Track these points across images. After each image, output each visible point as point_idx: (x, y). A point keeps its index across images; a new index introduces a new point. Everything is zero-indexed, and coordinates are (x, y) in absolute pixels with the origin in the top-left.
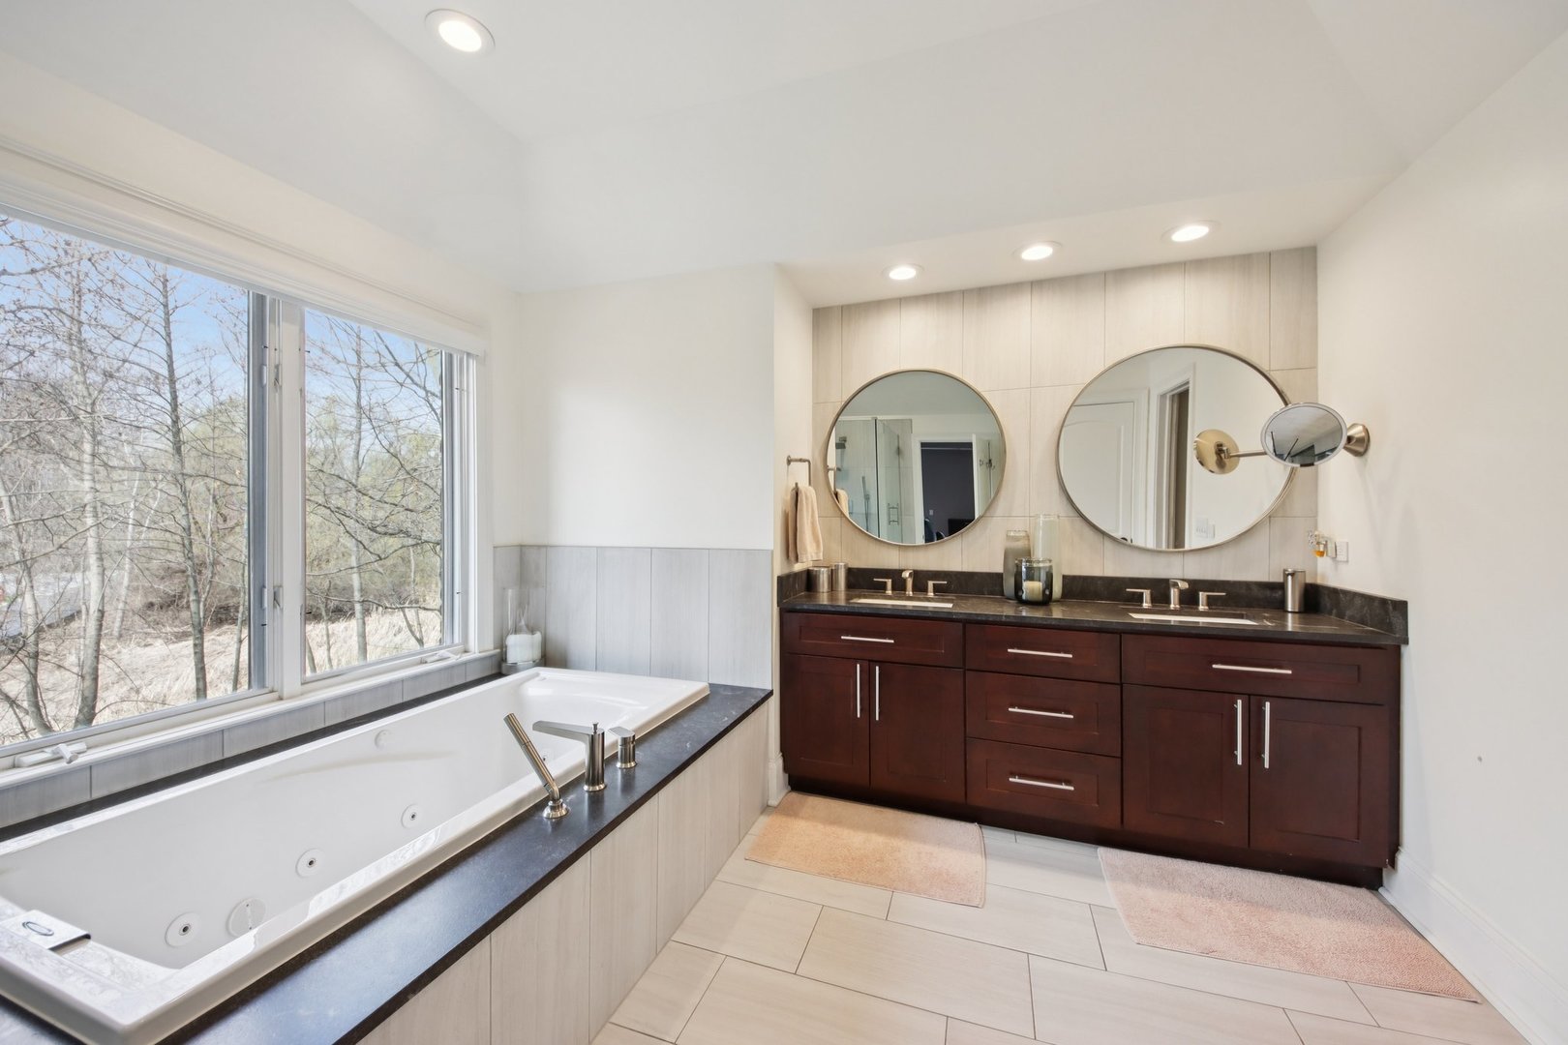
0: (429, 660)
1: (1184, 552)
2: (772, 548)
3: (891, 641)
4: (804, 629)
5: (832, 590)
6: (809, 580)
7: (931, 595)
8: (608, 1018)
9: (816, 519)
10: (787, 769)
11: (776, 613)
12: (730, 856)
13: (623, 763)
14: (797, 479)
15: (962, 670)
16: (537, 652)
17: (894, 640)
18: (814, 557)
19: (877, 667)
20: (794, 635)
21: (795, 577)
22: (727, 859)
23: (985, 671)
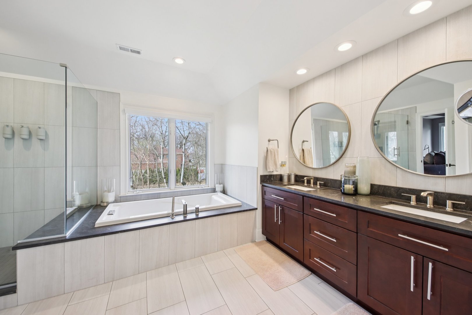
0: (200, 187)
1: (446, 177)
2: (257, 167)
3: (283, 199)
4: (266, 192)
5: (289, 181)
6: (281, 178)
7: (319, 187)
8: (175, 263)
9: (278, 158)
10: (263, 233)
11: (259, 186)
12: (232, 247)
13: (196, 213)
14: (272, 146)
15: (302, 213)
16: (222, 189)
17: (284, 199)
18: (274, 170)
19: (279, 207)
20: (264, 193)
21: (271, 176)
22: (230, 248)
23: (309, 215)
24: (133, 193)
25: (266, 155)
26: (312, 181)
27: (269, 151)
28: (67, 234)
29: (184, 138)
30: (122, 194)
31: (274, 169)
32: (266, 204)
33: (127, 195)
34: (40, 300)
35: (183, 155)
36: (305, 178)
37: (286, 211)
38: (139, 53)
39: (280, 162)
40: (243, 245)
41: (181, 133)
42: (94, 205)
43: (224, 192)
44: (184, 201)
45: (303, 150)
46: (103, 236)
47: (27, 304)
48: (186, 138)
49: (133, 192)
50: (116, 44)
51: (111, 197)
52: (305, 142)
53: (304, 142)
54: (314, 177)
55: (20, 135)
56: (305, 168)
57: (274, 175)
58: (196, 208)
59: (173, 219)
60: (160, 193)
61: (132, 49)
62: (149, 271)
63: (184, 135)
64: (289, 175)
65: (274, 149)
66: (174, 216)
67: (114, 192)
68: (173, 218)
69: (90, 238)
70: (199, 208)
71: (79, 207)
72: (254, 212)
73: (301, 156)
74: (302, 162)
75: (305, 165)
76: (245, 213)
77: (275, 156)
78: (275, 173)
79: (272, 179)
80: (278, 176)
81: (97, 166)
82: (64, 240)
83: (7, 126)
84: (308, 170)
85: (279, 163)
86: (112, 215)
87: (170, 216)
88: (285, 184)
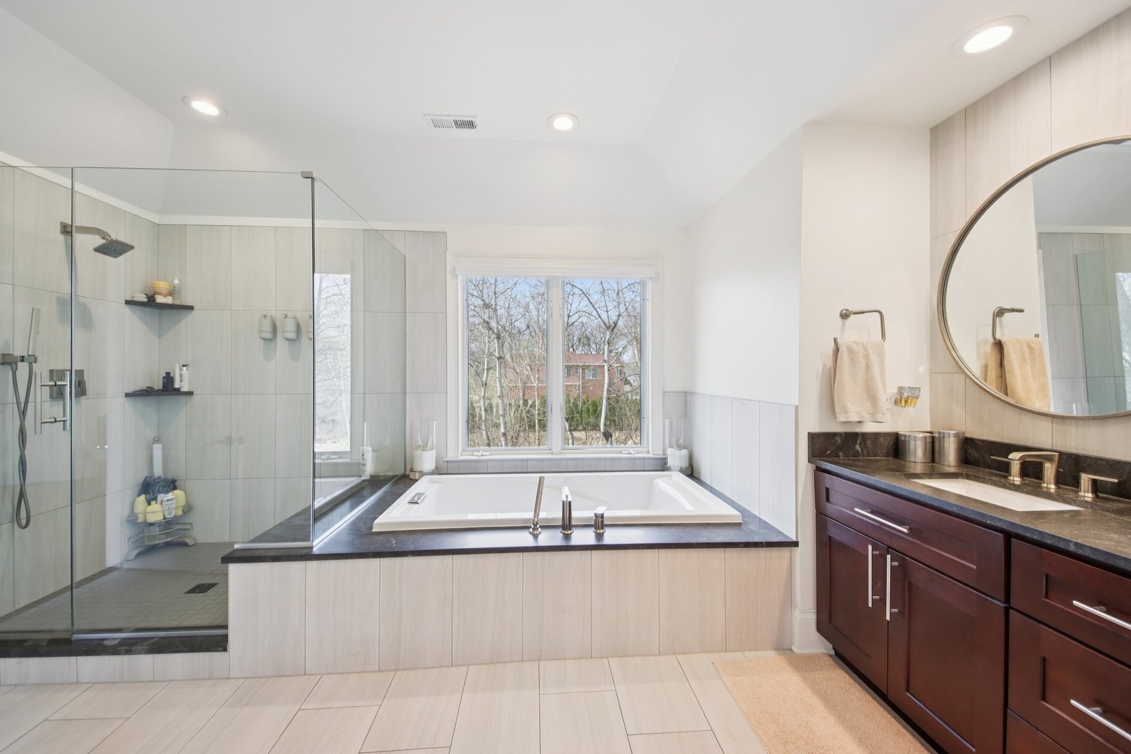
0: (623, 452)
2: (797, 404)
3: (905, 531)
4: (830, 491)
5: (933, 460)
6: (896, 446)
7: (1089, 496)
8: (539, 660)
9: (883, 374)
10: (820, 628)
11: (806, 469)
12: (705, 652)
13: (596, 529)
14: (859, 332)
15: (1003, 605)
16: (685, 464)
17: (910, 529)
18: (866, 417)
19: (889, 556)
20: (822, 496)
21: (851, 438)
22: (701, 652)
23: (1040, 622)
24: (473, 455)
25: (830, 364)
26: (1049, 470)
27: (843, 350)
28: (315, 543)
29: (608, 328)
30: (450, 456)
31: (864, 414)
32: (832, 535)
33: (461, 458)
34: (265, 677)
35: (606, 368)
36: (1015, 456)
37: (920, 578)
38: (471, 125)
39: (892, 391)
40: (745, 653)
41: (600, 316)
42: (397, 476)
43: (691, 472)
44: (568, 493)
45: (999, 345)
46: (377, 557)
47: (243, 678)
48: (612, 327)
49: (471, 453)
50: (424, 115)
51: (427, 461)
52: (1007, 315)
53: (1000, 312)
54: (1061, 454)
55: (284, 332)
56: (1009, 412)
57: (864, 435)
58: (596, 515)
59: (536, 537)
60: (527, 460)
61: (457, 119)
62: (476, 664)
63: (606, 321)
64: (933, 438)
65: (863, 344)
66: (540, 530)
67: (434, 451)
68: (538, 535)
69: (351, 558)
70: (605, 515)
71: (371, 476)
72: (785, 552)
73: (986, 366)
74: (993, 389)
75: (1012, 402)
76: (753, 552)
77: (868, 367)
78: (870, 428)
79: (858, 447)
80: (881, 440)
81: (405, 393)
82: (306, 556)
83: (265, 316)
84: (1028, 420)
85: (887, 392)
86: (417, 505)
87: (529, 527)
88: (912, 471)
